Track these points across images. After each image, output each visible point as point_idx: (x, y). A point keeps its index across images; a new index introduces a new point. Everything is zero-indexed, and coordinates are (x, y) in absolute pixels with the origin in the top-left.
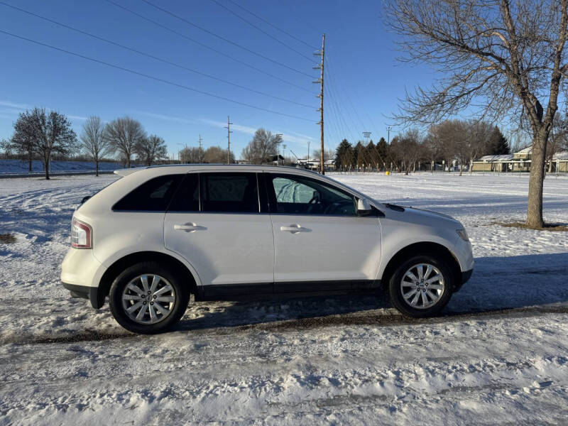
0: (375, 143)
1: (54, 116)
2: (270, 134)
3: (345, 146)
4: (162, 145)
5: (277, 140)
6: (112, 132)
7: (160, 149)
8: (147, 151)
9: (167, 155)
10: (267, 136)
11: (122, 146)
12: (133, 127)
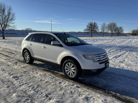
1: (94, 23)
4: (122, 29)
6: (109, 26)
7: (122, 30)
8: (118, 31)
9: (123, 32)
11: (111, 29)
12: (114, 25)
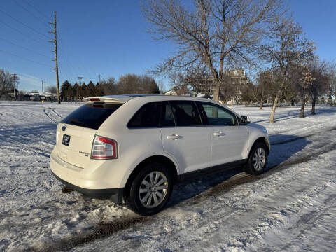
0: (87, 84)
2: (8, 74)
3: (67, 85)
5: (14, 78)
10: (6, 75)
